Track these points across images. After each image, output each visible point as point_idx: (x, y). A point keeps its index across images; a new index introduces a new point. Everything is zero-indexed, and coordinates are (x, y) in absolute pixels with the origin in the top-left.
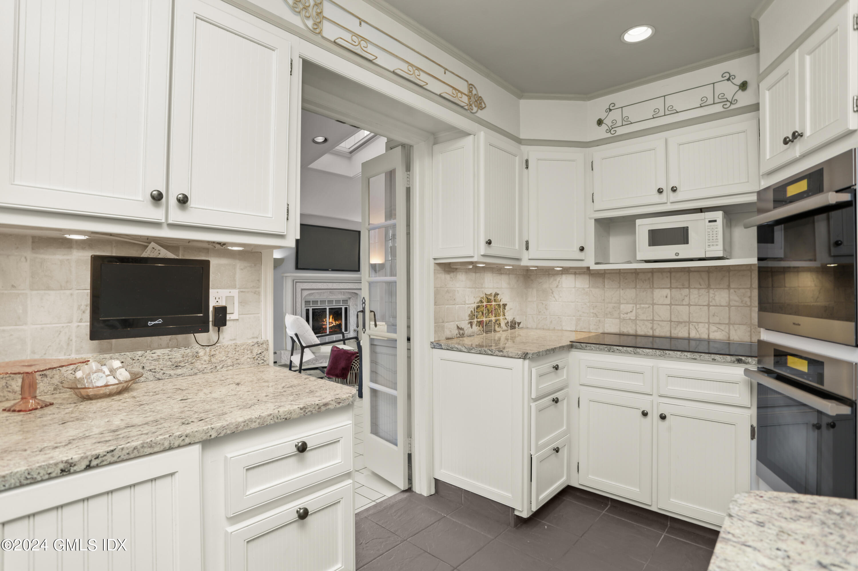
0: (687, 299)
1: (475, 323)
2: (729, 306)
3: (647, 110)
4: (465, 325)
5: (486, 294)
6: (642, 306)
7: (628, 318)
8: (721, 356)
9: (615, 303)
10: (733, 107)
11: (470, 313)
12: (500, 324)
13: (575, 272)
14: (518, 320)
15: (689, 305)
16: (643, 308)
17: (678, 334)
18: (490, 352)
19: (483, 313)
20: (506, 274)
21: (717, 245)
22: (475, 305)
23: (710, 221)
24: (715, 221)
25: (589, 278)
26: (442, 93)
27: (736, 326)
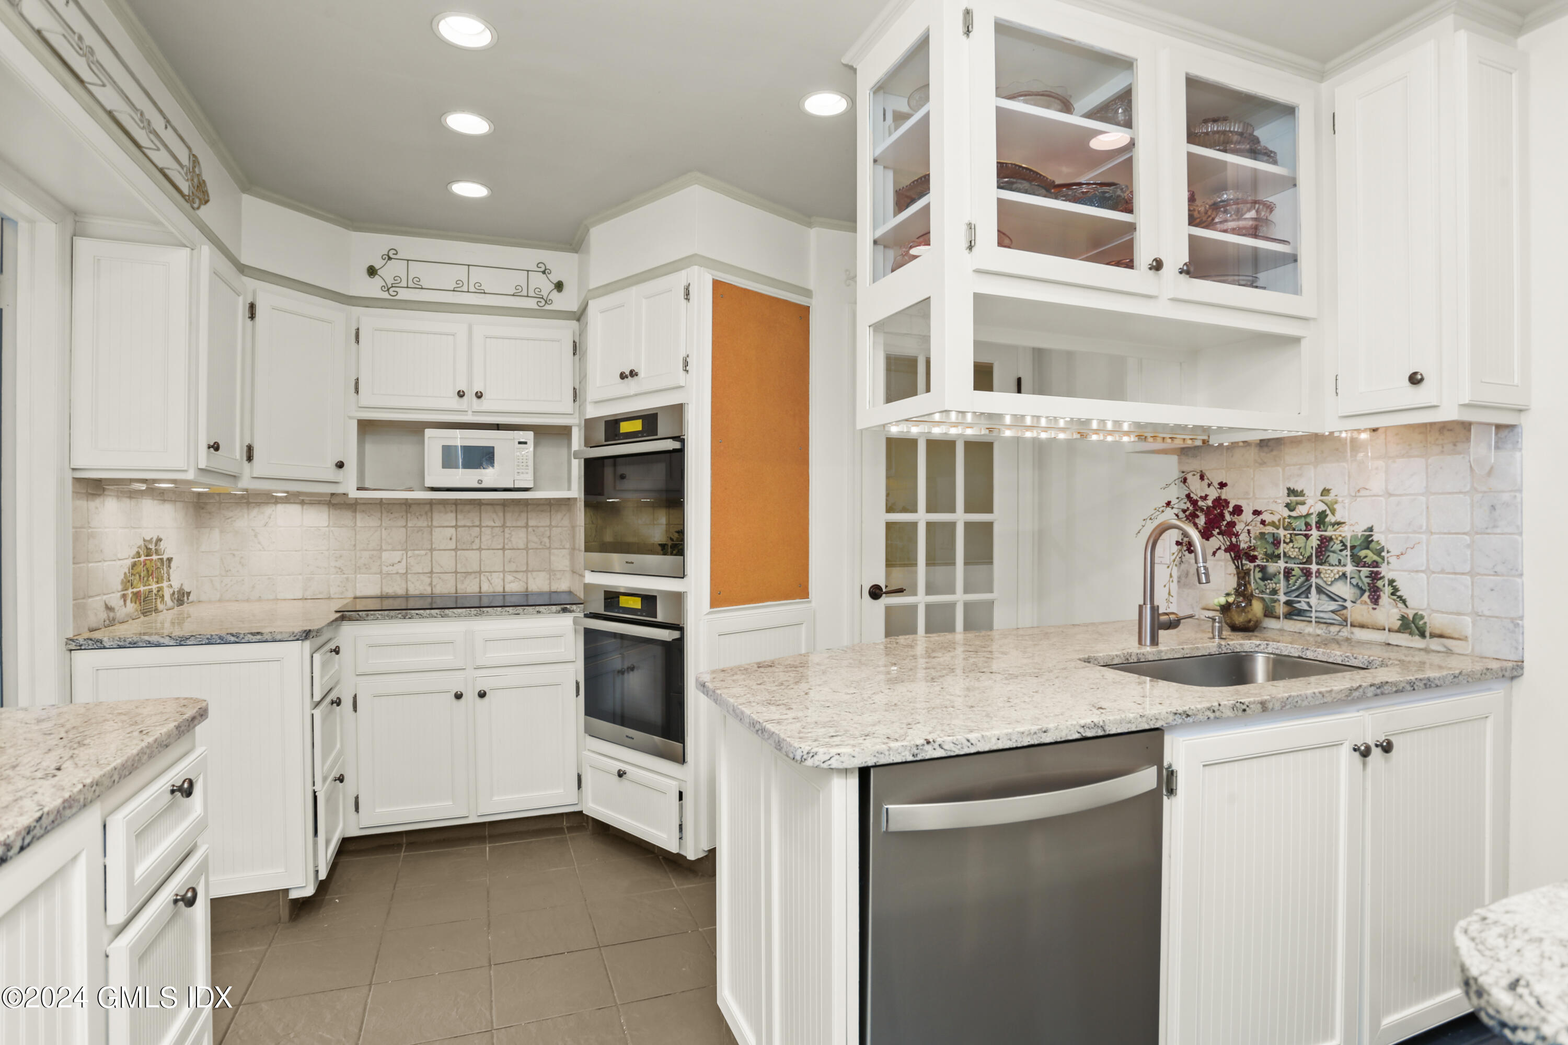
0: (477, 541)
1: (130, 596)
2: (527, 549)
3: (446, 277)
4: (115, 600)
5: (144, 540)
6: (417, 552)
7: (394, 572)
8: (546, 607)
9: (373, 550)
10: (547, 307)
11: (122, 576)
12: (163, 595)
13: (303, 500)
14: (187, 589)
15: (480, 549)
16: (418, 555)
17: (466, 588)
18: (233, 639)
19: (140, 576)
20: (171, 501)
21: (527, 473)
22: (129, 562)
23: (520, 443)
24: (525, 443)
25: (329, 511)
27: (534, 574)
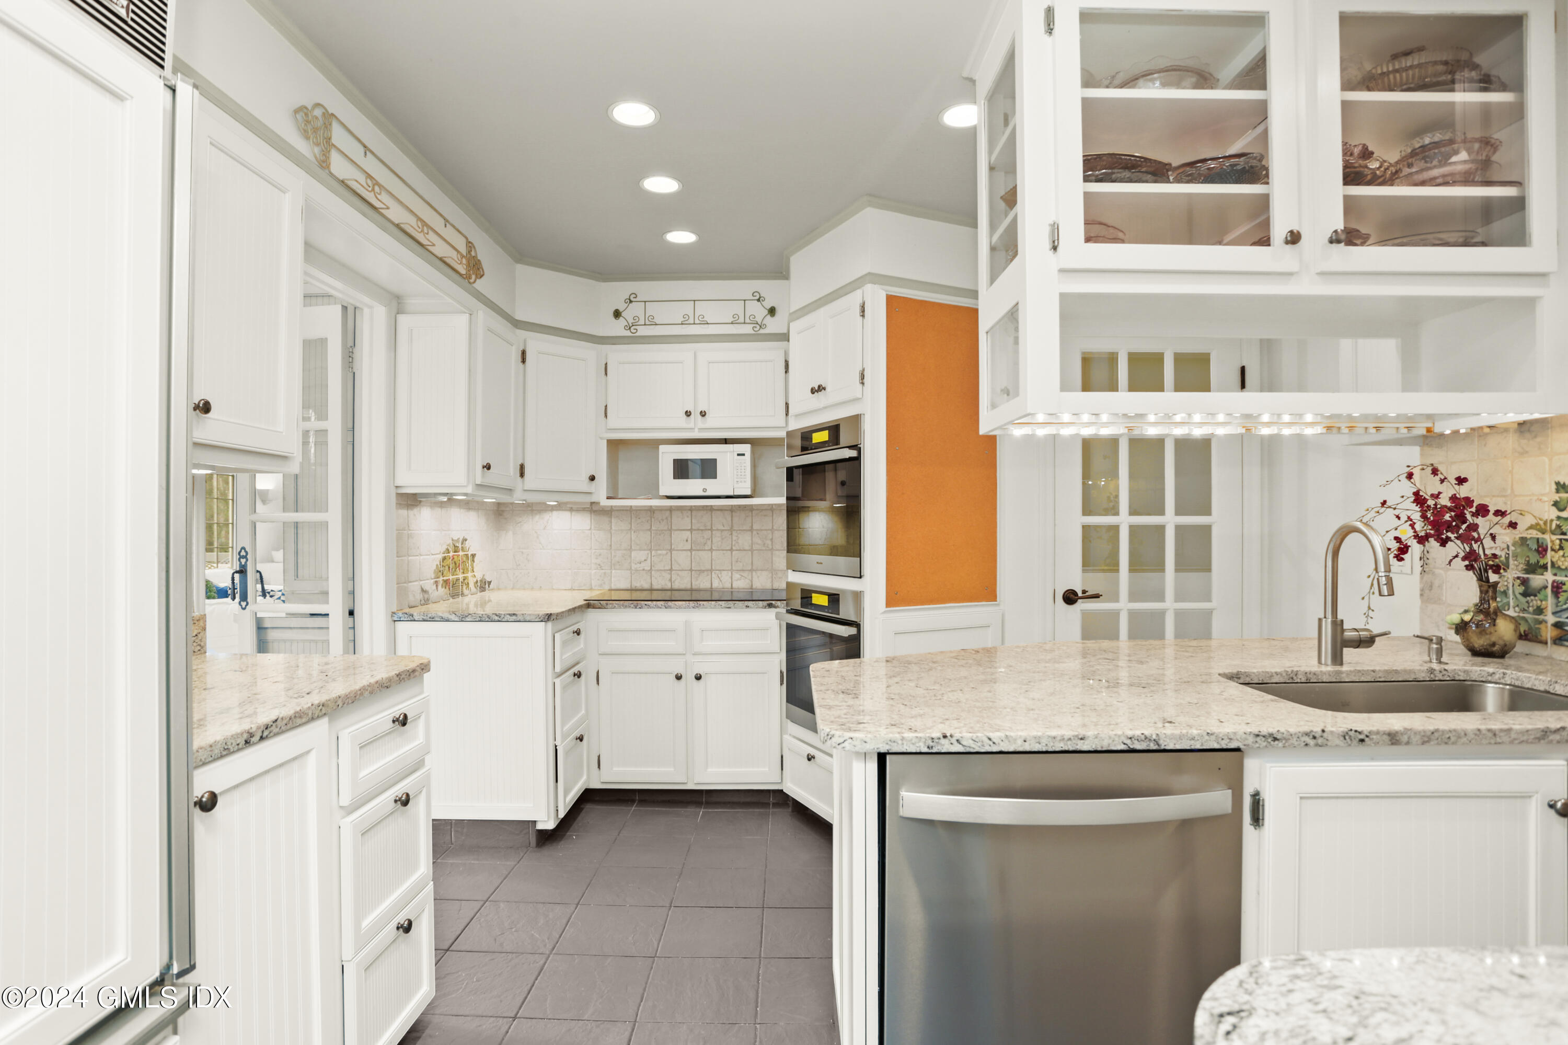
0: (709, 543)
1: (441, 582)
2: (752, 550)
3: (675, 313)
4: (429, 585)
5: (453, 540)
6: (659, 552)
7: (641, 569)
8: (754, 602)
9: (625, 550)
10: (762, 331)
11: (435, 567)
12: (468, 583)
13: (572, 508)
14: (488, 579)
15: (711, 550)
16: (660, 555)
17: (700, 584)
18: (497, 618)
19: (449, 568)
20: (475, 509)
21: (745, 482)
22: (440, 557)
23: (739, 455)
24: (743, 455)
25: (591, 517)
26: (445, 257)
27: (759, 573)
